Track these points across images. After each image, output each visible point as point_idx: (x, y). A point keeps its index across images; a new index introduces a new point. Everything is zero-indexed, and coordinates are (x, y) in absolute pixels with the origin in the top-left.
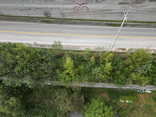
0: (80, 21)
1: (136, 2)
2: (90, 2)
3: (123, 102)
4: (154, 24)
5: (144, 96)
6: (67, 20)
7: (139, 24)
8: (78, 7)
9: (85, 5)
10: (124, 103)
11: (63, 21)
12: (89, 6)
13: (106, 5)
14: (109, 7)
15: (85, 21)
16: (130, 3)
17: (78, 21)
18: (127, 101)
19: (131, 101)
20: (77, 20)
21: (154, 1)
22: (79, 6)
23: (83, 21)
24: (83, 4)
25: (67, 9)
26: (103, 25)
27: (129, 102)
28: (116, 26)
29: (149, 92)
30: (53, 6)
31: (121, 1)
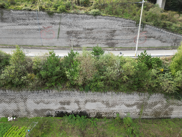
21: (5, 22)
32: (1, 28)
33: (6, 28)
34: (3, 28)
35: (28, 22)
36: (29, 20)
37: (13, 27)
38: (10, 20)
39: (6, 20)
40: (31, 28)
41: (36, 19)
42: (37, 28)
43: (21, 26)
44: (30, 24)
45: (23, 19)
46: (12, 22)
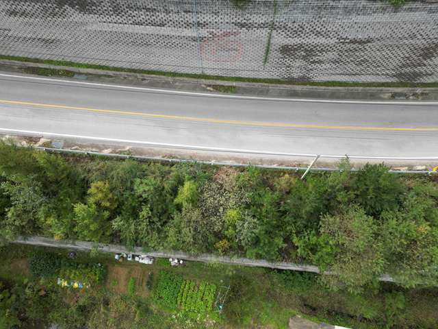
3: (66, 284)
10: (68, 287)
18: (76, 285)
19: (87, 285)
21: (91, 13)
26: (13, 68)
27: (81, 286)
29: (146, 261)
34: (89, 28)
35: (164, 18)
37: (117, 28)
38: (106, 8)
43: (143, 26)
44: (170, 23)
46: (115, 15)
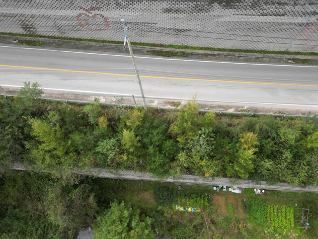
0: (97, 43)
1: (197, 9)
2: (105, 6)
3: (182, 209)
4: (245, 54)
5: (226, 199)
6: (70, 41)
7: (216, 53)
8: (84, 15)
9: (97, 12)
10: (184, 212)
11: (63, 41)
12: (106, 14)
13: (138, 13)
14: (147, 17)
15: (106, 44)
16: (186, 9)
17: (94, 44)
18: (190, 209)
19: (198, 209)
20: (91, 40)
21: (231, 8)
22: (84, 12)
23: (103, 44)
24: (92, 9)
25: (65, 18)
26: (143, 52)
27: (193, 211)
28: (170, 57)
29: (237, 191)
30: (34, 12)
31: (166, 7)
32: (217, 20)
33: (227, 19)
34: (222, 19)
35: (289, 10)
36: (295, 4)
37: (244, 19)
38: (246, 4)
39: (237, 4)
40: (286, 21)
41: (314, 4)
42: (300, 22)
43: (267, 17)
44: (291, 13)
45: (279, 4)
46: (250, 9)
